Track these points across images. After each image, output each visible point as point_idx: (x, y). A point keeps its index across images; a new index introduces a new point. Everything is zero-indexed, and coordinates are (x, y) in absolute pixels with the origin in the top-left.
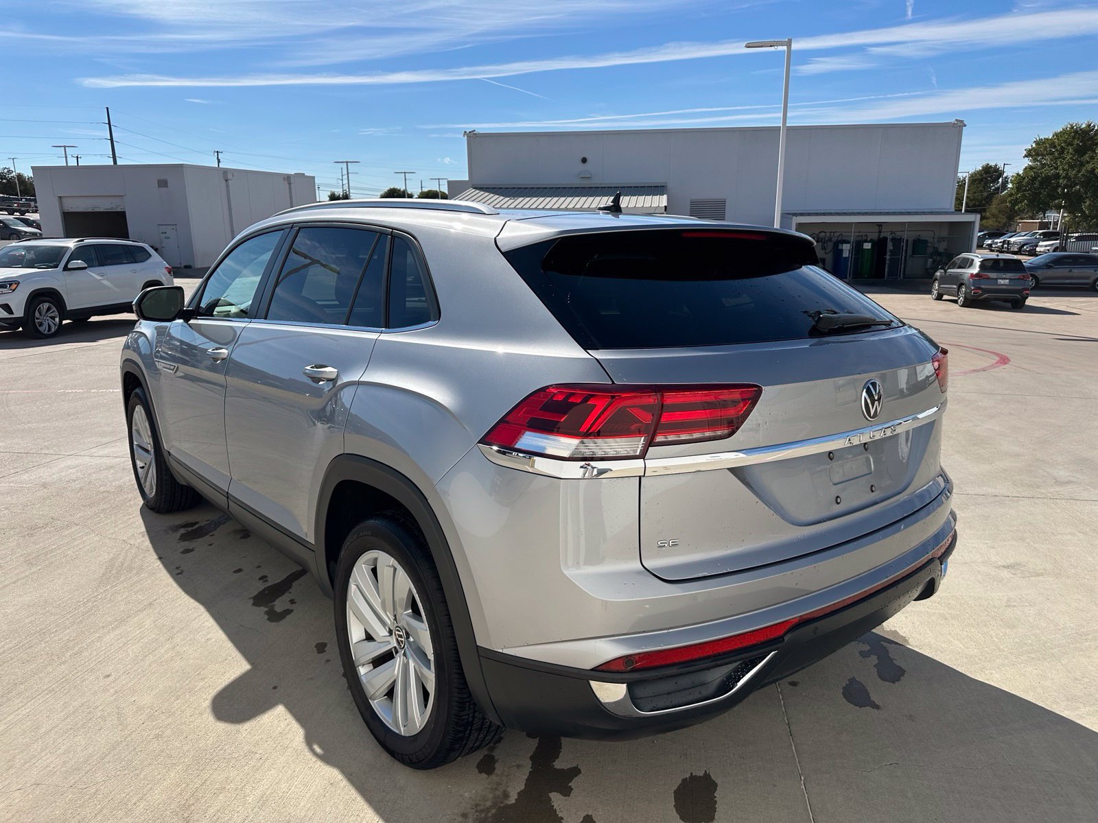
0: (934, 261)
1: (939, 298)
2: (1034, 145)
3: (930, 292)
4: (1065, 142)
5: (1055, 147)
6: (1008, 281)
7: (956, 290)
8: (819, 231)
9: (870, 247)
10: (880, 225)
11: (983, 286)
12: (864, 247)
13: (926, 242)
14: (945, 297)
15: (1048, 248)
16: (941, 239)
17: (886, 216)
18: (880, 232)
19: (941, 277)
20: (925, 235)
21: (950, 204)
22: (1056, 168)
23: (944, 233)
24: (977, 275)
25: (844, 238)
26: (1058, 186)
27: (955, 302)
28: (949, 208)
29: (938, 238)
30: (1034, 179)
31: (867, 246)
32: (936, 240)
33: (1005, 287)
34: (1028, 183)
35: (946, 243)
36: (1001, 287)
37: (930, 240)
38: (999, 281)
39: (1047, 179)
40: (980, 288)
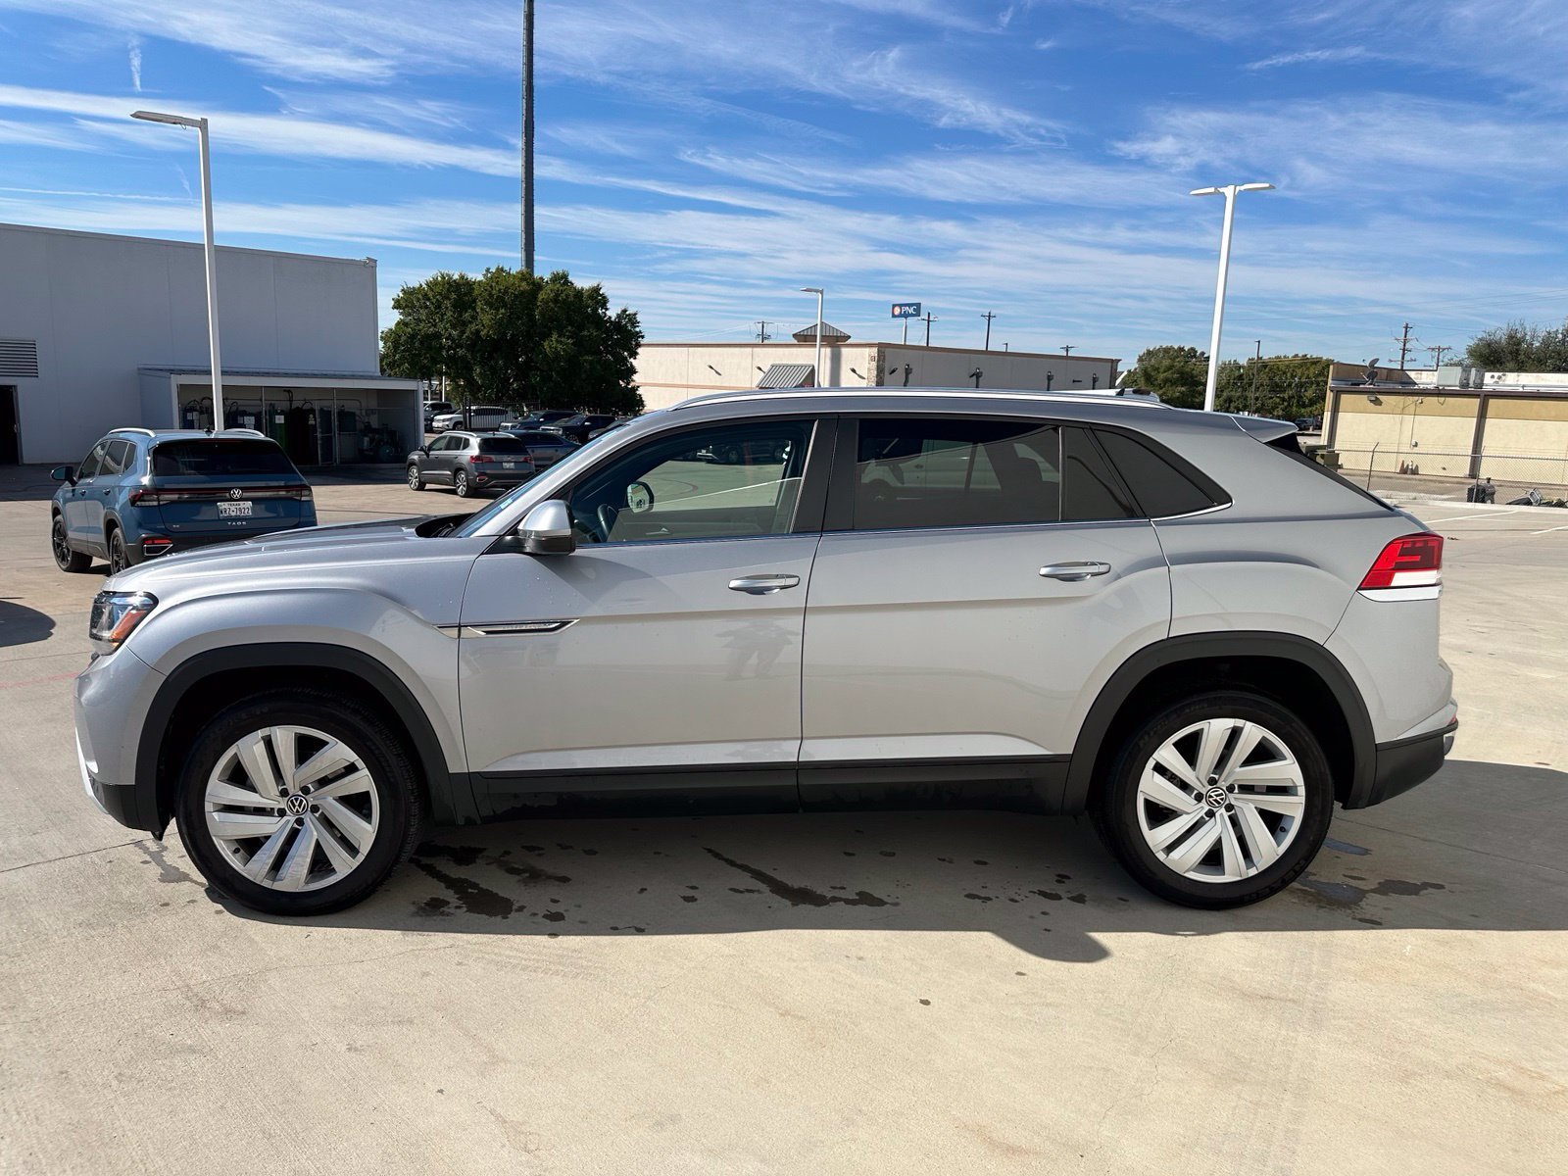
0: (372, 441)
1: (421, 487)
2: (401, 295)
3: (406, 482)
4: (440, 294)
5: (429, 299)
6: (512, 464)
7: (452, 477)
8: (201, 397)
9: (283, 422)
10: (288, 390)
11: (488, 472)
12: (277, 422)
13: (353, 414)
14: (428, 486)
15: (447, 423)
16: (370, 412)
17: (294, 379)
18: (291, 401)
19: (421, 461)
20: (350, 406)
21: (375, 368)
22: (435, 326)
23: (373, 403)
24: (477, 458)
25: (241, 408)
26: (442, 347)
27: (454, 492)
28: (373, 370)
29: (366, 410)
30: (413, 337)
31: (280, 419)
32: (364, 412)
33: (511, 472)
34: (406, 342)
35: (376, 416)
36: (507, 472)
37: (358, 412)
38: (504, 464)
39: (428, 337)
40: (485, 474)
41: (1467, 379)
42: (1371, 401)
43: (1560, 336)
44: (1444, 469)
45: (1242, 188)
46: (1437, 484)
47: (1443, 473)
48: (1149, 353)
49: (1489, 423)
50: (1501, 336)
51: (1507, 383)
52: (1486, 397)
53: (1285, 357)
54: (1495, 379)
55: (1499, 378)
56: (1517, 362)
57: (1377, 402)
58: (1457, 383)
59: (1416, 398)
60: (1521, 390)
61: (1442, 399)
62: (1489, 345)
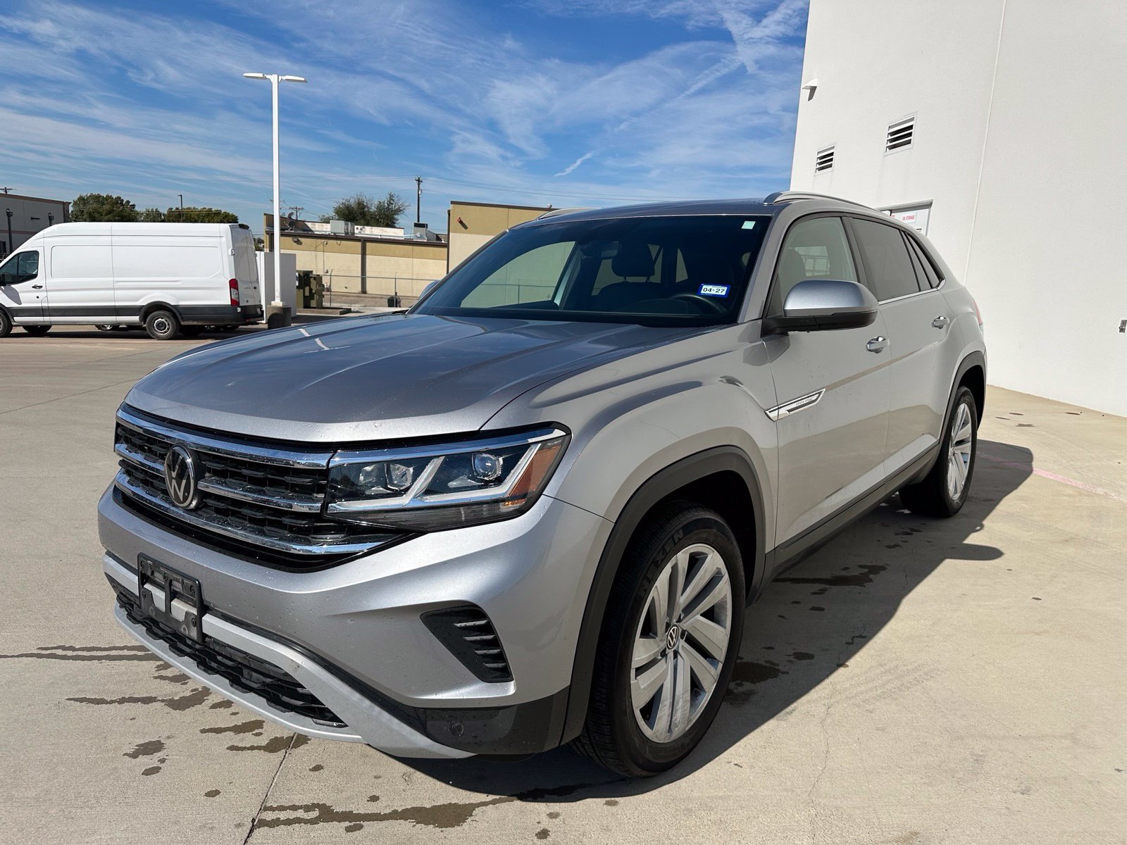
41: (347, 229)
42: (295, 242)
43: (386, 205)
44: (346, 288)
45: (284, 78)
46: (345, 298)
47: (345, 290)
48: (81, 199)
49: (368, 258)
50: (353, 202)
51: (366, 233)
52: (365, 241)
53: (194, 208)
54: (359, 230)
55: (361, 229)
56: (365, 219)
57: (299, 243)
58: (343, 232)
59: (323, 241)
60: (379, 237)
61: (339, 242)
62: (348, 208)
